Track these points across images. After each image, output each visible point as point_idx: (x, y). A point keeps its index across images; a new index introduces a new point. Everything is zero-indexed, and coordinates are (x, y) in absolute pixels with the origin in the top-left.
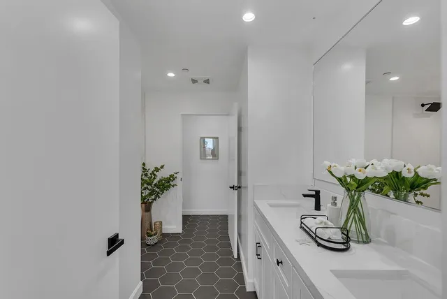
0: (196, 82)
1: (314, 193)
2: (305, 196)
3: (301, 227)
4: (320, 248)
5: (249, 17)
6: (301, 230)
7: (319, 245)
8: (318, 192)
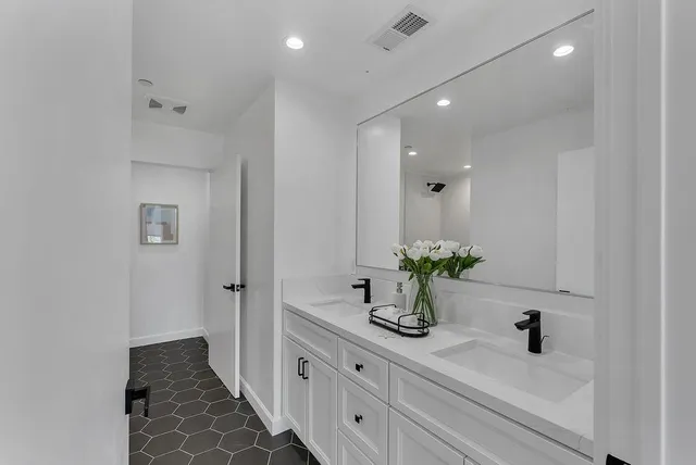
0: (159, 106)
1: (364, 282)
2: (355, 287)
3: (372, 322)
4: (405, 338)
5: (295, 43)
6: (372, 325)
7: (404, 335)
8: (368, 281)
